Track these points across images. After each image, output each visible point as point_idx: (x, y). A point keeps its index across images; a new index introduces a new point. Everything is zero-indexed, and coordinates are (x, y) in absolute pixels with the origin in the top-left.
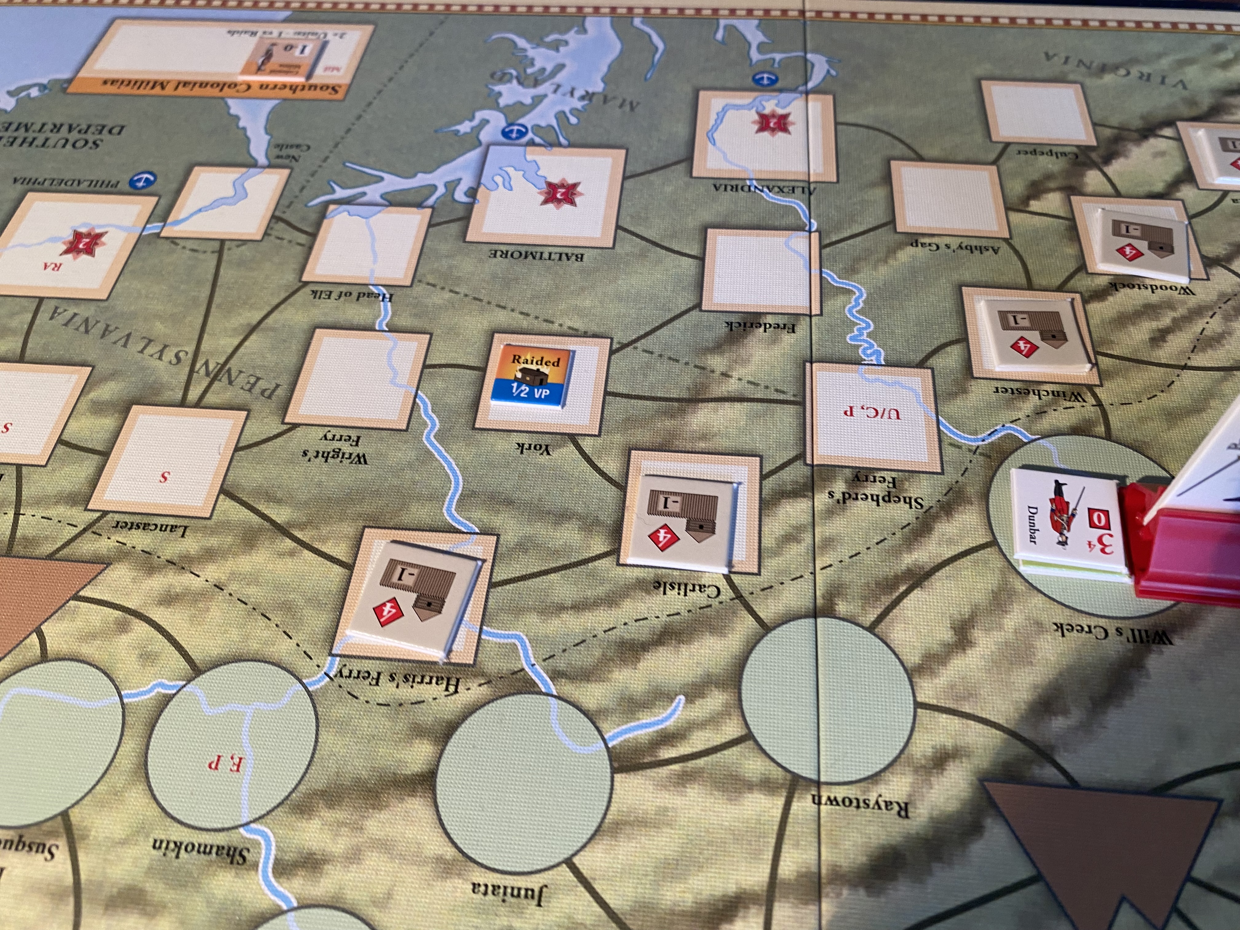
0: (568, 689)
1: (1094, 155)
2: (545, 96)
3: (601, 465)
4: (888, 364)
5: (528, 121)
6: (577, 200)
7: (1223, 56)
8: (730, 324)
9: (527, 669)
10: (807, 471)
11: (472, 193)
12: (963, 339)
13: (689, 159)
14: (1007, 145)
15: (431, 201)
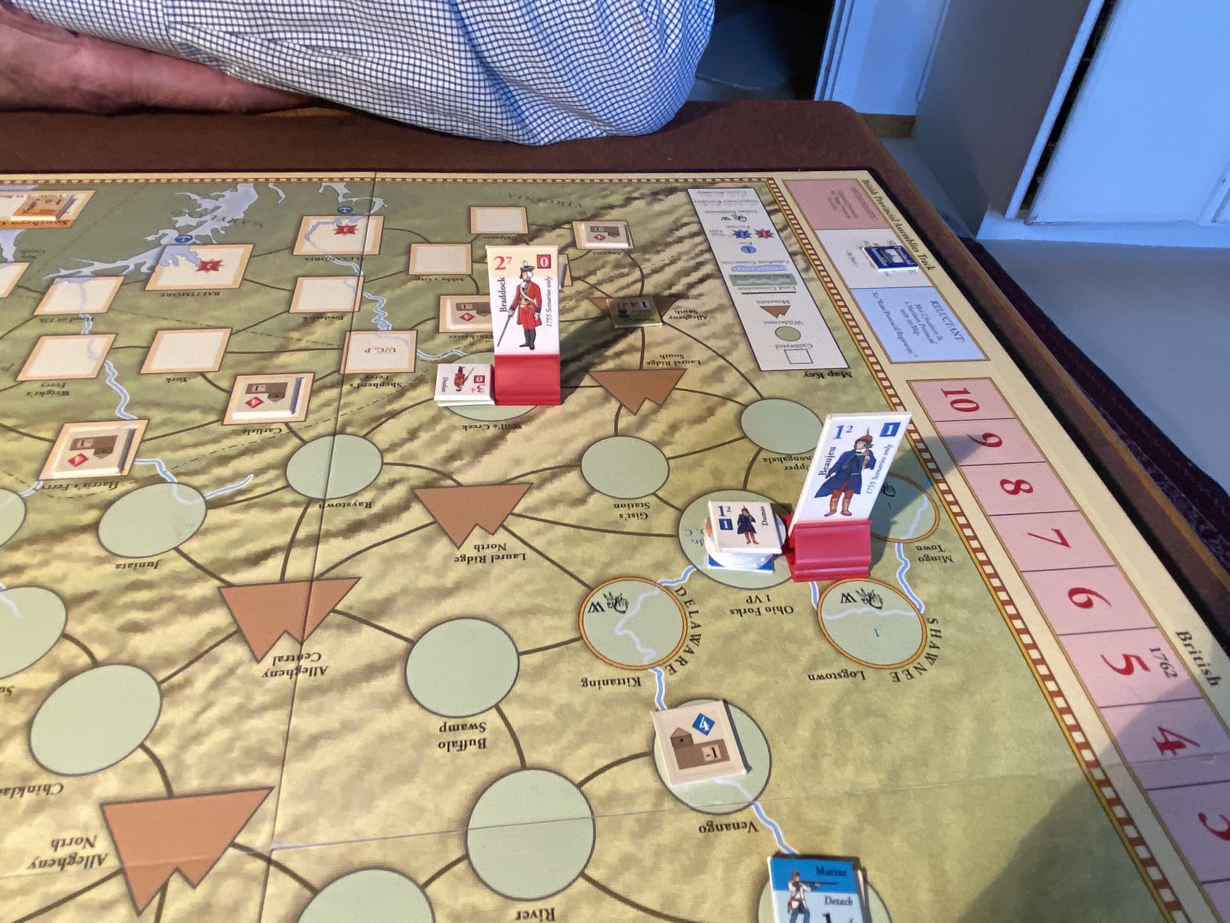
0: (185, 479)
1: (525, 238)
2: (206, 221)
3: (218, 384)
4: (393, 330)
5: (193, 233)
6: (220, 268)
7: (604, 193)
8: (305, 318)
9: (161, 474)
10: (339, 377)
11: (152, 269)
12: (437, 317)
13: (292, 248)
14: (479, 235)
15: (124, 273)
